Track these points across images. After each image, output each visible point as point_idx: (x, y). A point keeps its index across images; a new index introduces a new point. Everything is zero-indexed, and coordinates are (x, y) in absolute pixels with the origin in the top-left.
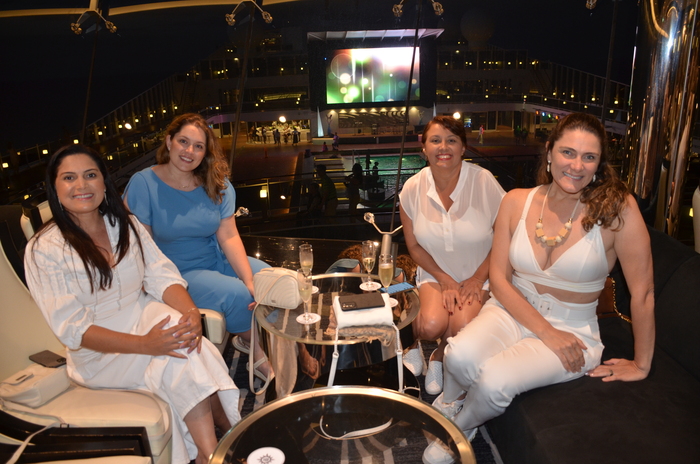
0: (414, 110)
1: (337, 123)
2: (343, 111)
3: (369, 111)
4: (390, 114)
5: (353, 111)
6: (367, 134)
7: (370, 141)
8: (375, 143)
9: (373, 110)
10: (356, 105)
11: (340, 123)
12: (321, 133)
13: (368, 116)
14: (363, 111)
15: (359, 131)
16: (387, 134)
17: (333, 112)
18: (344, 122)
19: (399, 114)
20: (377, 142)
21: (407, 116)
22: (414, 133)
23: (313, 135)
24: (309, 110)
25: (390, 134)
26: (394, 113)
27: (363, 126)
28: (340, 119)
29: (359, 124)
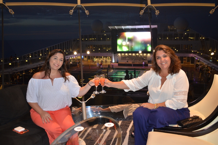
0: (149, 55)
2: (123, 54)
3: (132, 54)
4: (140, 56)
5: (126, 54)
6: (130, 62)
7: (130, 65)
9: (134, 54)
10: (128, 52)
12: (114, 61)
13: (132, 56)
14: (130, 54)
15: (127, 62)
16: (136, 63)
17: (119, 54)
19: (143, 56)
20: (132, 66)
21: (146, 57)
22: (147, 63)
23: (111, 62)
24: (111, 53)
25: (138, 63)
26: (141, 56)
27: (129, 60)
28: (122, 57)
29: (127, 59)
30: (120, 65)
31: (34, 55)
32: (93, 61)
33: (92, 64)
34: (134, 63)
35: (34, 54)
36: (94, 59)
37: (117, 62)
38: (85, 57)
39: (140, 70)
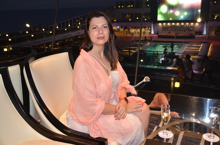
0: (197, 24)
1: (162, 29)
2: (164, 24)
4: (185, 26)
5: (169, 24)
6: (173, 34)
7: (172, 37)
8: (174, 38)
9: (178, 24)
10: (170, 21)
11: (163, 29)
12: (153, 33)
13: (175, 26)
14: (173, 24)
15: (169, 33)
16: (180, 35)
17: (160, 24)
18: (164, 28)
19: (189, 26)
20: (175, 38)
21: (193, 27)
22: (194, 35)
23: (150, 33)
24: (150, 23)
25: (182, 35)
26: (187, 26)
27: (171, 30)
28: (163, 27)
29: (169, 30)
30: (160, 37)
31: (61, 26)
32: (130, 32)
33: (129, 35)
34: (178, 35)
35: (61, 24)
36: (131, 30)
37: (157, 34)
38: (122, 27)
39: (182, 43)
